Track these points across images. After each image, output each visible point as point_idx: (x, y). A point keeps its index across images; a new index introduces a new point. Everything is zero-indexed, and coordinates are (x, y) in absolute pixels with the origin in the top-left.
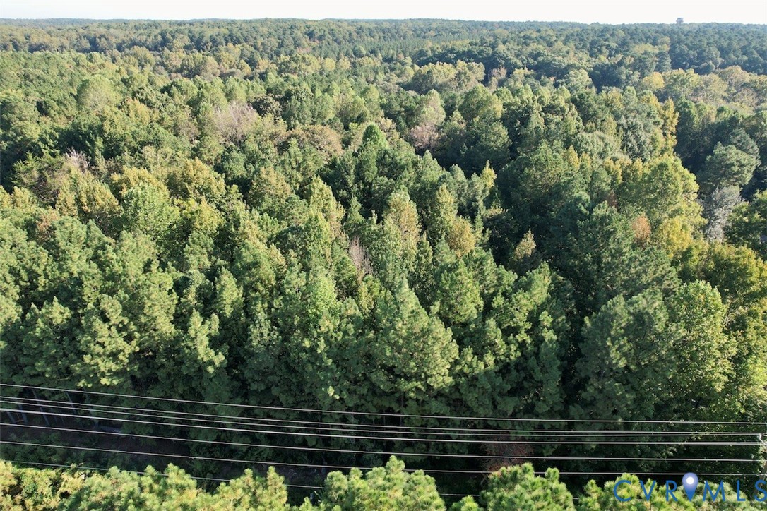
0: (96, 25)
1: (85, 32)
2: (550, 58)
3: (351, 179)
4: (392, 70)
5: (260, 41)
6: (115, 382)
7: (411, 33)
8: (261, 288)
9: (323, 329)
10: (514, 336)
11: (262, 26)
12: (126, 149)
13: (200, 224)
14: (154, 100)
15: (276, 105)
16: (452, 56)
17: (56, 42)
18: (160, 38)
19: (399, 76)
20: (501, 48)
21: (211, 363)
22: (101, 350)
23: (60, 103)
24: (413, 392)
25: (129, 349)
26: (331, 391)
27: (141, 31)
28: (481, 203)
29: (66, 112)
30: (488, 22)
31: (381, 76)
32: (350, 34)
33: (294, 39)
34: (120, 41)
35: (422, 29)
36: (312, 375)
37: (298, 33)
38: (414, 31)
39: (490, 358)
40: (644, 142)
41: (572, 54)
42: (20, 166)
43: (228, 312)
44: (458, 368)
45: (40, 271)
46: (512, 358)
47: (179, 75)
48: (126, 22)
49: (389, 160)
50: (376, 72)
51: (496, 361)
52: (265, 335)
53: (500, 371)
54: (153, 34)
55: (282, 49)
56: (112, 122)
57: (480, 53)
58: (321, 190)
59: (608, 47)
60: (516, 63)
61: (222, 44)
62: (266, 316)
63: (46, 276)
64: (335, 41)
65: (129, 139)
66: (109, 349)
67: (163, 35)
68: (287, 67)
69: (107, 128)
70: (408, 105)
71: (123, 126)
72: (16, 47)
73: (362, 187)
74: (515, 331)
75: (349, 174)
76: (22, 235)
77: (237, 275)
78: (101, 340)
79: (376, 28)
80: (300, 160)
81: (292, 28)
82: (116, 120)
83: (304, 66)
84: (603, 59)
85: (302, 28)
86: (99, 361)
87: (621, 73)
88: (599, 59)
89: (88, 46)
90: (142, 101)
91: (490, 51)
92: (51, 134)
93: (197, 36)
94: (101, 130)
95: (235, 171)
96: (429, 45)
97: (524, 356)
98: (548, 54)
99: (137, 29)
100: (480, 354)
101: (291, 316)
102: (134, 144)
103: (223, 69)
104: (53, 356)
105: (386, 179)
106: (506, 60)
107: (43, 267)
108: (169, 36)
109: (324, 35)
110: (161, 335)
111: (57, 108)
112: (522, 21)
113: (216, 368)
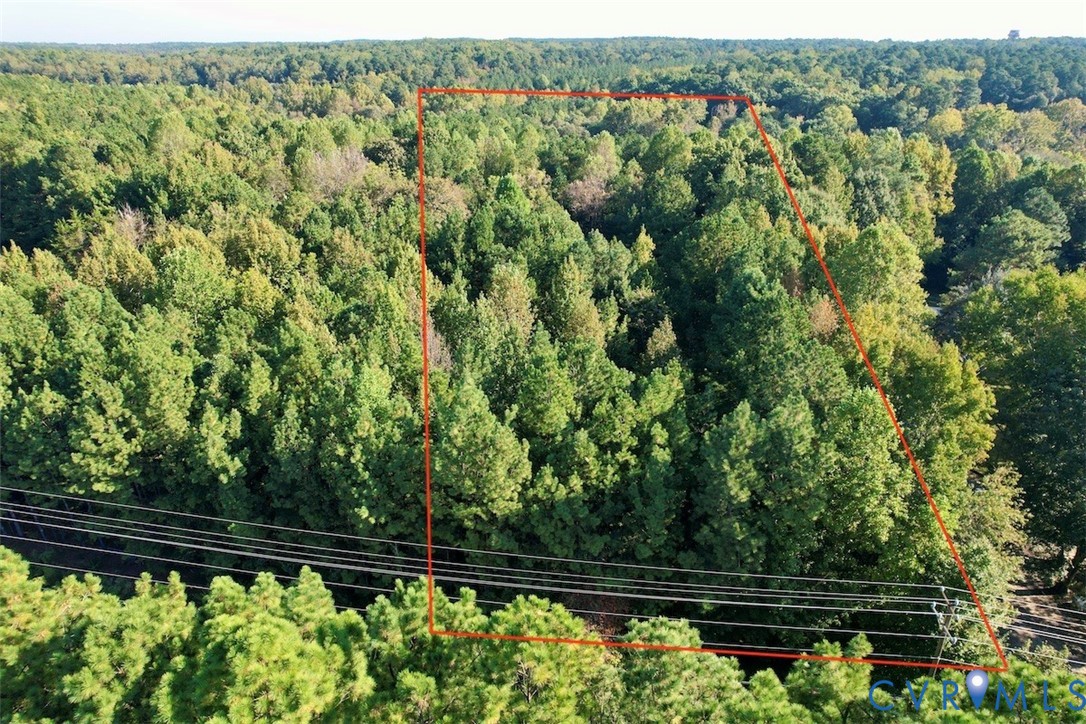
0: (207, 50)
1: (193, 60)
2: (800, 90)
3: (458, 247)
4: (579, 106)
5: (411, 67)
6: (111, 489)
7: (618, 56)
8: (301, 379)
9: (360, 433)
10: (613, 454)
11: (417, 48)
12: (193, 206)
13: (251, 300)
14: (241, 145)
15: (399, 152)
16: (665, 88)
17: (156, 73)
18: (283, 66)
19: (587, 115)
20: (734, 76)
21: (225, 470)
22: (94, 449)
23: (124, 148)
24: (471, 520)
25: (127, 448)
26: (364, 512)
27: (262, 57)
28: (625, 282)
29: (132, 159)
30: (728, 41)
31: (563, 114)
32: (533, 59)
33: (455, 66)
34: (234, 71)
35: (633, 50)
36: (346, 492)
37: (463, 58)
38: (623, 55)
39: (576, 482)
40: (887, 204)
41: (832, 84)
42: (62, 226)
43: (254, 408)
44: (531, 492)
45: (37, 350)
46: (607, 483)
47: (300, 113)
48: (245, 46)
49: (510, 223)
50: (556, 110)
51: (585, 487)
52: (292, 439)
53: (590, 501)
54: (276, 60)
55: (438, 79)
56: (180, 172)
57: (703, 84)
58: (411, 260)
59: (888, 73)
60: (751, 97)
61: (361, 73)
62: (296, 415)
63: (44, 357)
64: (512, 68)
65: (199, 193)
66: (106, 448)
67: (288, 62)
68: (441, 103)
69: (174, 179)
70: (575, 151)
71: (193, 177)
72: (107, 79)
73: (473, 258)
74: (616, 447)
75: (455, 240)
76: (25, 307)
77: (273, 363)
78: (93, 436)
79: (571, 50)
80: (402, 221)
81: (455, 50)
82: (185, 168)
83: (462, 101)
84: (879, 91)
85: (469, 51)
86: (91, 461)
87: (899, 110)
88: (872, 91)
89: (196, 77)
90: (226, 146)
91: (720, 80)
92: (107, 188)
93: (331, 62)
94: (166, 182)
95: (317, 236)
96: (634, 73)
97: (625, 482)
98: (799, 84)
99: (257, 53)
100: (563, 477)
101: (327, 415)
102: (204, 200)
103: (357, 105)
104: (40, 454)
105: (503, 248)
106: (739, 92)
107: (41, 346)
108: (295, 63)
109: (497, 60)
110: (170, 433)
111: (121, 154)
112: (778, 38)
113: (230, 478)
